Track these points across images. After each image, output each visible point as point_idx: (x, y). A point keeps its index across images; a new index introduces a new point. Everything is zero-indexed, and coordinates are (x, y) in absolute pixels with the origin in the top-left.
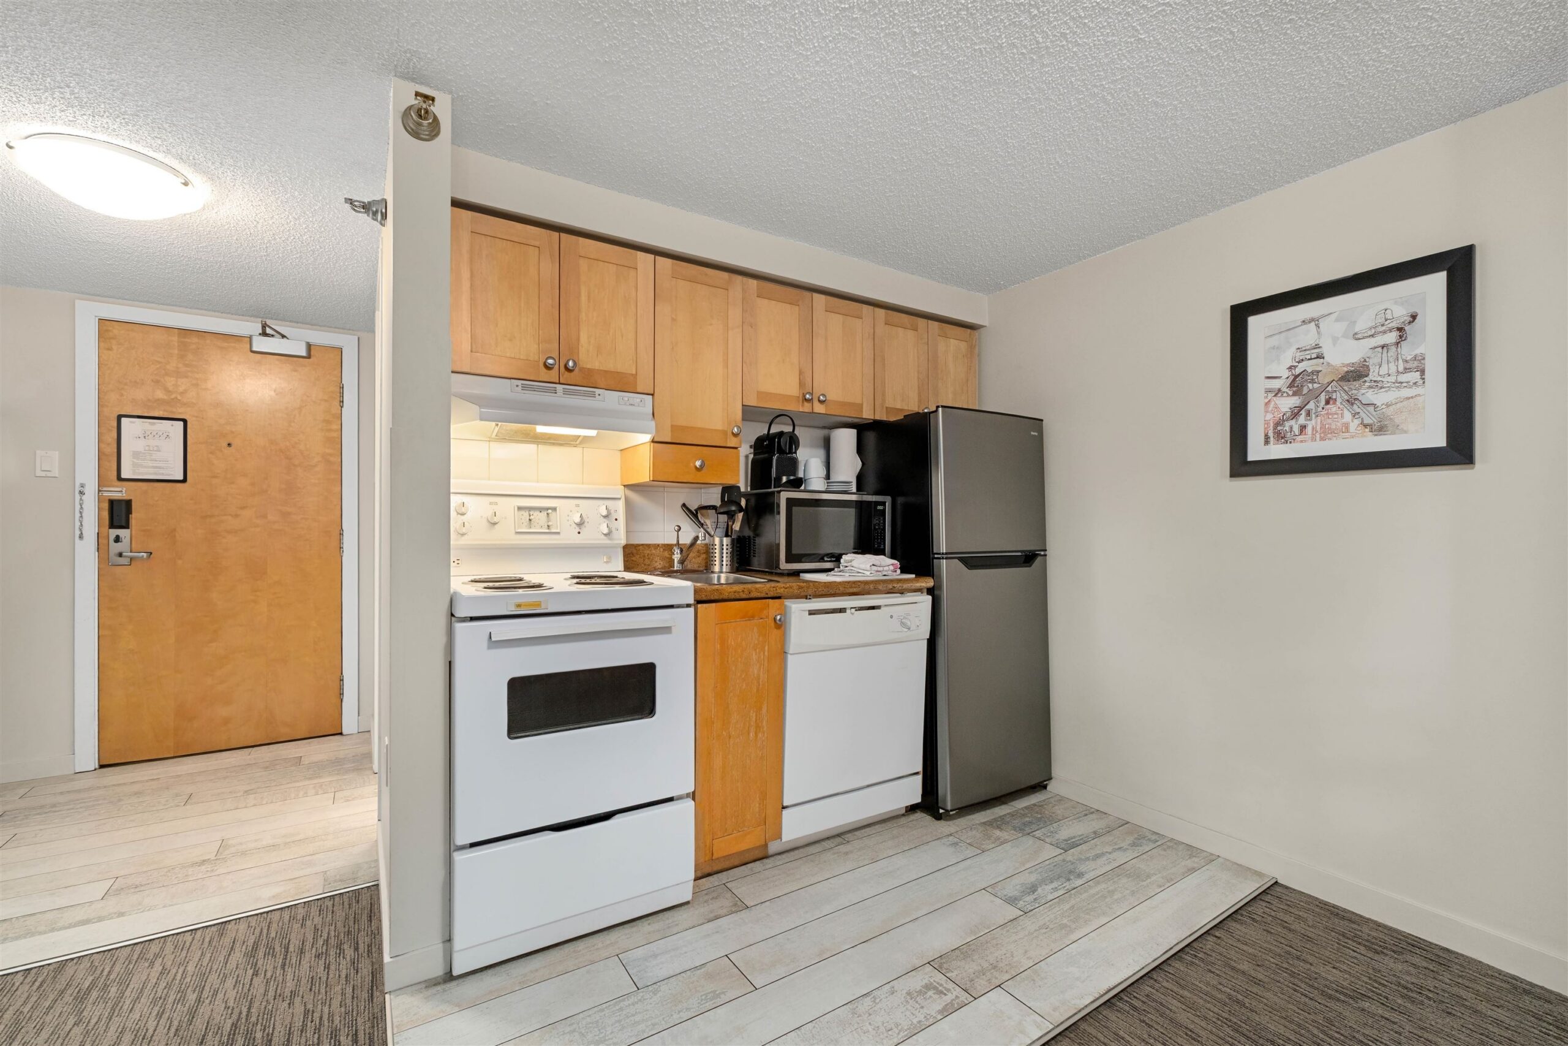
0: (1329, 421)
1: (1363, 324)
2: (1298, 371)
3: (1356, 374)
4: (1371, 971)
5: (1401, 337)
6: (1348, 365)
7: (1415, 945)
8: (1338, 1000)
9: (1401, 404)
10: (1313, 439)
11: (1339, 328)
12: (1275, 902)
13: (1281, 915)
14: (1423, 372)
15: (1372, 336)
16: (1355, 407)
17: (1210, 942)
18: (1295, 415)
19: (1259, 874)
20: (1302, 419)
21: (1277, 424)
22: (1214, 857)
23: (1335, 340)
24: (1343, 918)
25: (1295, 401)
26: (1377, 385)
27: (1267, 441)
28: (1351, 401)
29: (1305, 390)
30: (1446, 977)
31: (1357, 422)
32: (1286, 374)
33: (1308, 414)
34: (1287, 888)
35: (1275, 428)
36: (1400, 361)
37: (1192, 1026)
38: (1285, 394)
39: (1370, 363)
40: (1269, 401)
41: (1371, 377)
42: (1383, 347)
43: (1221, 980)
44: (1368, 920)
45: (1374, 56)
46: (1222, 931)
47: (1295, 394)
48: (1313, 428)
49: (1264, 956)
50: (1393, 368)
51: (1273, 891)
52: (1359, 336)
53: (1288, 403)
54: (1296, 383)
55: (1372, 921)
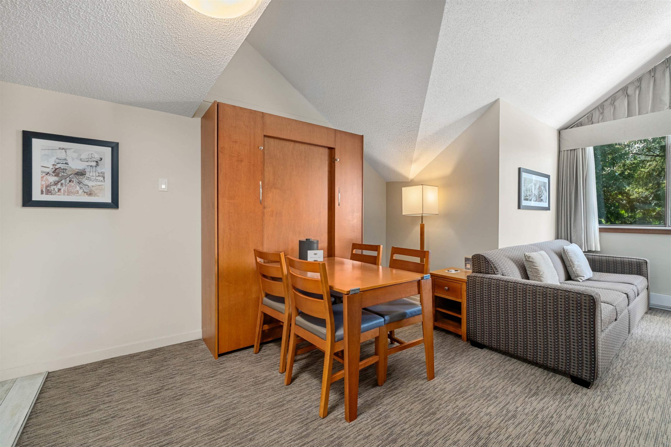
0: (71, 189)
1: (84, 156)
2: (57, 167)
3: (81, 173)
4: (97, 376)
5: (97, 164)
6: (78, 169)
7: (103, 362)
8: (94, 389)
9: (97, 187)
10: (64, 194)
11: (75, 155)
12: (53, 378)
13: (58, 381)
14: (104, 178)
15: (87, 161)
16: (81, 185)
17: (39, 405)
18: (56, 184)
19: (41, 374)
20: (59, 186)
21: (47, 187)
22: (15, 380)
23: (73, 159)
24: (79, 369)
25: (56, 179)
26: (88, 179)
27: (42, 193)
28: (79, 183)
29: (60, 175)
30: (116, 365)
31: (82, 191)
32: (52, 167)
33: (62, 184)
34: (53, 372)
35: (46, 188)
36: (97, 172)
37: (54, 431)
38: (51, 175)
39: (87, 170)
40: (43, 176)
41: (86, 176)
42: (91, 166)
43: (53, 412)
44: (87, 365)
45: (106, 79)
46: (40, 400)
47: (55, 176)
48: (64, 190)
49: (62, 395)
50: (94, 175)
51: (50, 376)
52: (82, 160)
53: (52, 179)
54: (56, 172)
55: (89, 364)
